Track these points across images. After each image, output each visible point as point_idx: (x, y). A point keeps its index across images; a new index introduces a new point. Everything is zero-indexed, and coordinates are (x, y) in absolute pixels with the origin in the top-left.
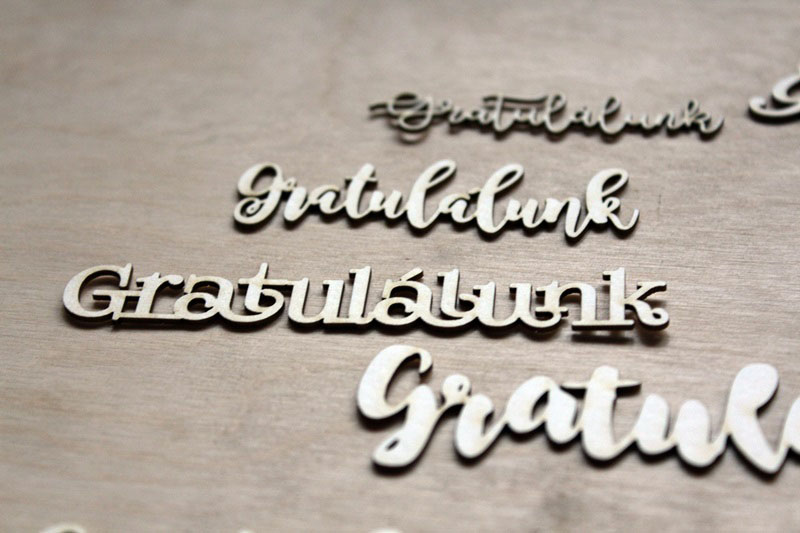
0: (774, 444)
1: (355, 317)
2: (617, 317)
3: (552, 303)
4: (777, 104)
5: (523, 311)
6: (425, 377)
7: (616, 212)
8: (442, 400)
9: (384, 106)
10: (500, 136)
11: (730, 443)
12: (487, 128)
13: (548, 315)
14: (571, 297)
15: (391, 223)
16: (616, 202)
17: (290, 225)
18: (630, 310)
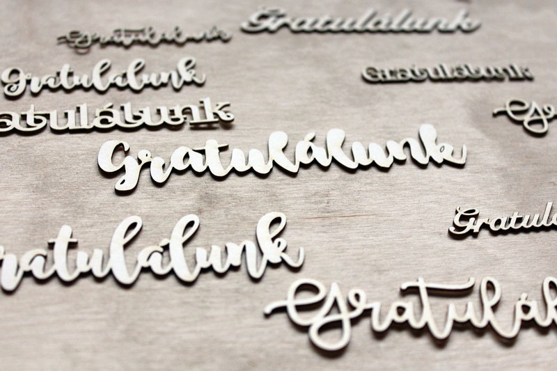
0: (294, 163)
1: (84, 125)
2: (211, 118)
3: (178, 114)
4: (253, 25)
5: (165, 118)
6: (127, 153)
7: (194, 75)
8: (140, 161)
9: (65, 38)
10: (127, 47)
11: (274, 163)
12: (120, 44)
13: (178, 119)
14: (187, 111)
15: (87, 90)
16: (193, 72)
17: (35, 95)
18: (216, 115)
